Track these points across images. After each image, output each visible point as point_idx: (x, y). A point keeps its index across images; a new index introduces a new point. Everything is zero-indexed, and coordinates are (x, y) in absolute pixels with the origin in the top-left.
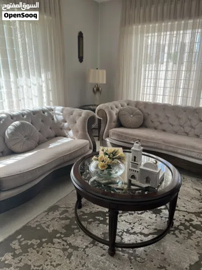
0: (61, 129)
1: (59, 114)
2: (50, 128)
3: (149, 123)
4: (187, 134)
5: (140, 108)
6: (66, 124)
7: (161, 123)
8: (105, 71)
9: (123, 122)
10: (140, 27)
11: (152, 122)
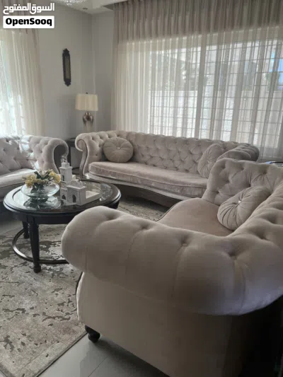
0: (28, 160)
1: (25, 143)
2: (15, 159)
3: (138, 157)
4: (177, 169)
5: (131, 139)
6: (32, 154)
7: (152, 157)
8: (96, 97)
9: (108, 156)
10: (133, 44)
11: (143, 156)
